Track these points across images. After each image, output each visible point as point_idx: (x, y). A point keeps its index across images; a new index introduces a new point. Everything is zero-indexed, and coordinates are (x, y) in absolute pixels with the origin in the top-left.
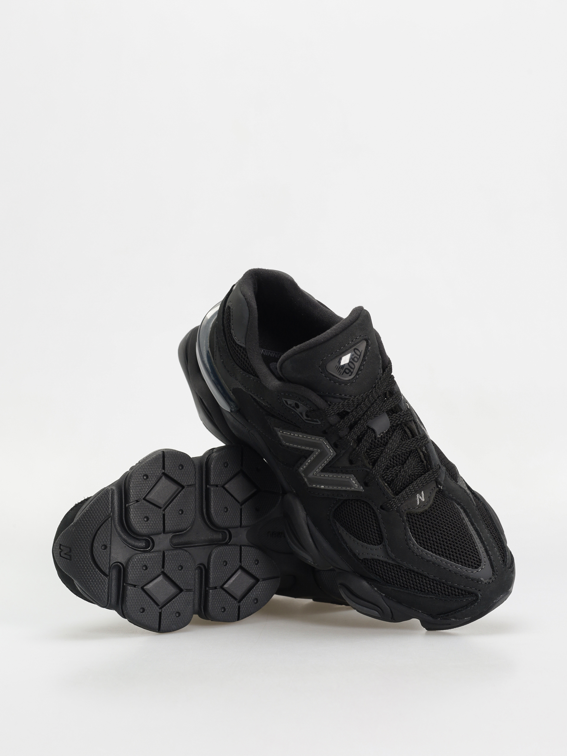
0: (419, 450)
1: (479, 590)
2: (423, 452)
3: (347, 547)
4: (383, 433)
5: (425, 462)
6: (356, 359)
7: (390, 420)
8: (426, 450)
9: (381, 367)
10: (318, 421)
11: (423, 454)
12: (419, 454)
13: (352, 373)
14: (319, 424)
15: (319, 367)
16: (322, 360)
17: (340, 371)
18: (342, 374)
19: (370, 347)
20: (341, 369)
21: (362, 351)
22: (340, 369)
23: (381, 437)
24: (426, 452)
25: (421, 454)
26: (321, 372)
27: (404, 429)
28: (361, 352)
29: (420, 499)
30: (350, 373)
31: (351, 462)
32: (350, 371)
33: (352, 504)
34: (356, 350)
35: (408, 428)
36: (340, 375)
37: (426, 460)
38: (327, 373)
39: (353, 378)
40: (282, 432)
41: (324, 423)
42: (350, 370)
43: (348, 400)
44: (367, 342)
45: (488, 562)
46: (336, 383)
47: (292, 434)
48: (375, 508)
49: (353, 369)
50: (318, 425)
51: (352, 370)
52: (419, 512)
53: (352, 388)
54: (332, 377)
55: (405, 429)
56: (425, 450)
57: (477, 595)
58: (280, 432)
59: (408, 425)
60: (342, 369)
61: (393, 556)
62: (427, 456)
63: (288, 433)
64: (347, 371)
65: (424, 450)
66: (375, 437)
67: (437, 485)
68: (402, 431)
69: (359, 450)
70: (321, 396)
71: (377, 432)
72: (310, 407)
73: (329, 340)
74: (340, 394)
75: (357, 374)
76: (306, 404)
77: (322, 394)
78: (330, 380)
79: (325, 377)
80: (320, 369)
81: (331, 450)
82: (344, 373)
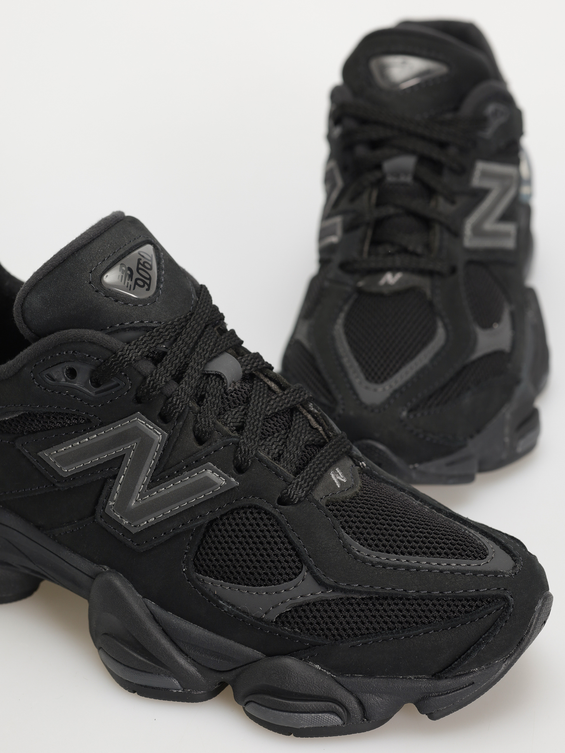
0: (304, 411)
1: (505, 589)
2: (310, 412)
3: (240, 610)
5: (320, 429)
6: (147, 266)
10: (119, 382)
13: (149, 286)
14: (122, 388)
15: (90, 283)
17: (128, 283)
18: (134, 289)
21: (152, 255)
23: (235, 389)
24: (316, 411)
25: (309, 417)
26: (97, 291)
29: (339, 480)
30: (146, 287)
31: (200, 440)
32: (145, 283)
33: (223, 524)
34: (142, 254)
36: (130, 290)
37: (321, 425)
39: (154, 294)
40: (55, 453)
41: (130, 379)
42: (145, 281)
43: (157, 329)
45: (497, 548)
46: (128, 304)
48: (269, 508)
49: (150, 279)
50: (119, 390)
51: (148, 282)
52: (346, 498)
54: (117, 295)
56: (313, 407)
57: (505, 599)
58: (52, 455)
60: (131, 281)
61: (330, 581)
62: (320, 417)
65: (312, 409)
66: (225, 389)
67: (354, 462)
70: (109, 334)
71: (225, 377)
72: (98, 359)
73: (91, 242)
74: (140, 321)
75: (158, 287)
76: (89, 356)
77: (110, 331)
78: (117, 301)
79: (106, 296)
80: (92, 286)
81: (156, 431)
82: (136, 286)
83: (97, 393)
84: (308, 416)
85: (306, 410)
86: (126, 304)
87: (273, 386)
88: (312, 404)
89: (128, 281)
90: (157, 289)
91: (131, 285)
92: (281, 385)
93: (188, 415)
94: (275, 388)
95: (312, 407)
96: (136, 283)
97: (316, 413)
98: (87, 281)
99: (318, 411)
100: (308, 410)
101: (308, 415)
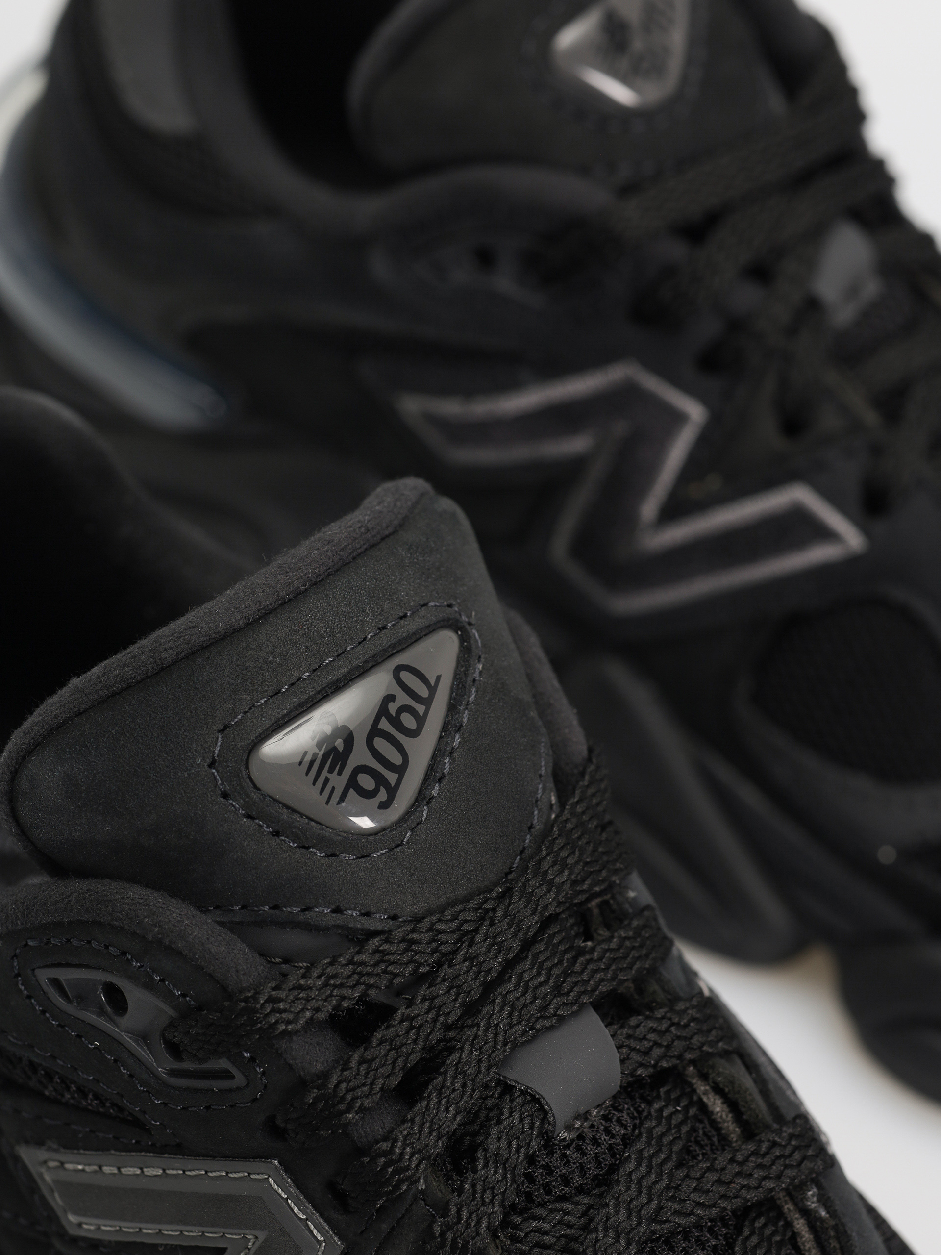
0: (788, 1207)
2: (806, 1213)
4: (585, 1116)
6: (408, 721)
7: (619, 1047)
8: (825, 1200)
9: (550, 770)
10: (234, 1071)
11: (812, 1228)
12: (789, 1225)
13: (392, 792)
14: (239, 1089)
15: (212, 765)
16: (226, 727)
17: (327, 780)
18: (342, 799)
19: (479, 661)
20: (331, 771)
21: (438, 678)
22: (325, 773)
23: (581, 1137)
24: (823, 1214)
25: (800, 1225)
26: (225, 795)
27: (695, 1098)
28: (432, 682)
30: (383, 795)
32: (380, 780)
34: (405, 676)
35: (718, 1090)
38: (255, 796)
39: (403, 819)
40: (56, 1168)
41: (263, 1073)
42: (384, 777)
43: (383, 937)
44: (465, 639)
46: (308, 848)
47: (106, 1169)
49: (401, 770)
50: (230, 1090)
51: (392, 778)
53: (399, 872)
54: (285, 815)
55: (700, 1100)
56: (819, 1201)
58: (49, 1168)
59: (719, 1074)
60: (340, 773)
62: (832, 1233)
63: (88, 1169)
64: (366, 782)
65: (813, 1204)
66: (547, 1136)
68: (686, 1109)
69: (465, 1214)
70: (234, 927)
71: (551, 1110)
72: (184, 995)
73: (256, 621)
74: (333, 907)
75: (422, 797)
76: (162, 980)
77: (237, 919)
78: (276, 834)
79: (249, 816)
80: (215, 777)
81: (312, 1227)
82: (351, 790)
83: (173, 1073)
84: (796, 1222)
85: (796, 1204)
86: (304, 847)
87: (718, 1109)
88: (815, 1190)
89: (329, 775)
90: (416, 800)
91: (333, 788)
92: (742, 1114)
93: (410, 1205)
94: (721, 1117)
95: (815, 1199)
96: (352, 784)
97: (821, 1219)
98: (204, 759)
99: (828, 1212)
100: (800, 1205)
101: (797, 1219)
